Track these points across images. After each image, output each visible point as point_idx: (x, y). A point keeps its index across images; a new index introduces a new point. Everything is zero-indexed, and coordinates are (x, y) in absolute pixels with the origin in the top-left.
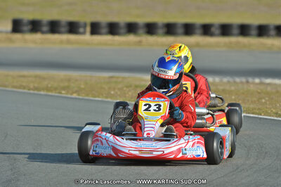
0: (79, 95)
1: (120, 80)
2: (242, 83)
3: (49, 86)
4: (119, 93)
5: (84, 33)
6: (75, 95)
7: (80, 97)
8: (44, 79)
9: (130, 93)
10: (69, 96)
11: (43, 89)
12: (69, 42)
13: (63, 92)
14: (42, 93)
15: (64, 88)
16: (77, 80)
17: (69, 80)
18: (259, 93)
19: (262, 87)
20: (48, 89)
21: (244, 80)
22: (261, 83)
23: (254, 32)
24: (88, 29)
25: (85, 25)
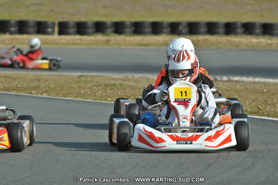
0: (48, 95)
1: (89, 79)
3: (19, 86)
4: (89, 92)
5: (52, 33)
6: (45, 95)
7: (51, 97)
8: (14, 79)
9: (100, 92)
10: (39, 96)
11: (13, 90)
13: (33, 92)
14: (12, 93)
15: (34, 88)
16: (46, 80)
17: (39, 80)
18: (229, 91)
19: (231, 85)
20: (18, 89)
22: (229, 81)
23: (222, 30)
24: (56, 29)
25: (53, 25)
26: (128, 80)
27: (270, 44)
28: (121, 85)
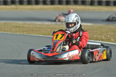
1: (9, 24)
4: (9, 29)
28: (23, 26)
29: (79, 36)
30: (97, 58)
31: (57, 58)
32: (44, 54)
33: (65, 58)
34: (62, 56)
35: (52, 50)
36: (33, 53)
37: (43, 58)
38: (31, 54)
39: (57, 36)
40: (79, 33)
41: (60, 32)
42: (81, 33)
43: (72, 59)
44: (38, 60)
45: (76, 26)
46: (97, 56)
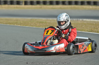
0: (21, 25)
1: (34, 20)
2: (76, 21)
4: (34, 24)
5: (22, 5)
6: (19, 25)
8: (9, 20)
9: (38, 25)
10: (17, 26)
11: (8, 23)
12: (17, 8)
13: (15, 24)
14: (8, 25)
15: (16, 23)
16: (20, 20)
17: (17, 20)
18: (82, 24)
20: (10, 23)
21: (76, 19)
22: (82, 21)
23: (80, 3)
24: (24, 3)
25: (22, 2)
26: (48, 20)
27: (96, 9)
28: (45, 22)
29: (69, 32)
30: (82, 51)
31: (46, 50)
32: (35, 47)
33: (52, 50)
34: (50, 49)
35: (42, 44)
36: (26, 46)
37: (34, 51)
38: (25, 47)
39: (48, 31)
40: (69, 30)
41: (50, 28)
42: (70, 30)
43: (59, 51)
44: (30, 52)
45: (67, 23)
46: (82, 48)
